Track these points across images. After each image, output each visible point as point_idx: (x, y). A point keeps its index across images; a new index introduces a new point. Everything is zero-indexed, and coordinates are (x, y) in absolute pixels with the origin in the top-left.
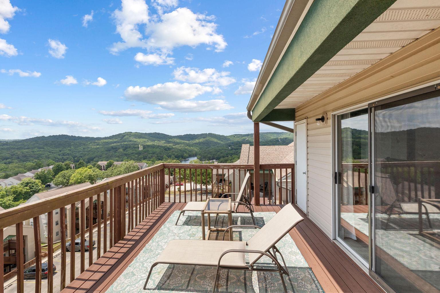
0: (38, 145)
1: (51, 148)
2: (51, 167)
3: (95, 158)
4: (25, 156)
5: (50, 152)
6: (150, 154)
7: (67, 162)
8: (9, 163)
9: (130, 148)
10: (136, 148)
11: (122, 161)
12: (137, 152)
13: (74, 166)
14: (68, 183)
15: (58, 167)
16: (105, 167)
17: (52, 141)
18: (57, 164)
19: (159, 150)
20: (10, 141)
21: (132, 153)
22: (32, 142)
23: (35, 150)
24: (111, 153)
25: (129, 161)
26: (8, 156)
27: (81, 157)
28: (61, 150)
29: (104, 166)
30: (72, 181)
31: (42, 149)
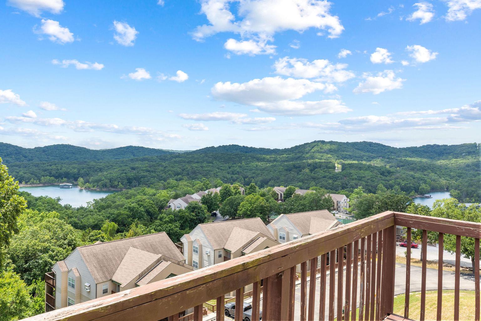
0: (207, 158)
1: (220, 162)
2: (219, 189)
3: (270, 180)
4: (194, 173)
5: (218, 169)
6: (353, 180)
7: (236, 184)
8: (180, 180)
9: (320, 167)
10: (330, 168)
11: (307, 189)
12: (331, 175)
13: (243, 190)
14: (235, 215)
15: (225, 190)
16: (283, 195)
17: (222, 154)
18: (225, 185)
19: (371, 174)
20: (182, 152)
21: (324, 177)
22: (201, 154)
23: (204, 164)
24: (293, 174)
25: (319, 189)
26: (179, 170)
27: (253, 177)
28: (230, 166)
29: (281, 194)
30: (241, 213)
31: (211, 164)
